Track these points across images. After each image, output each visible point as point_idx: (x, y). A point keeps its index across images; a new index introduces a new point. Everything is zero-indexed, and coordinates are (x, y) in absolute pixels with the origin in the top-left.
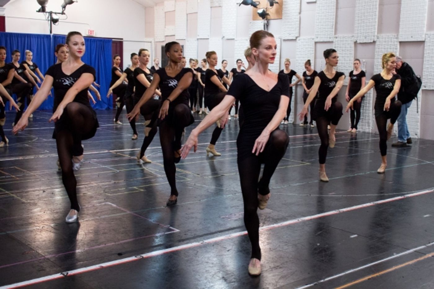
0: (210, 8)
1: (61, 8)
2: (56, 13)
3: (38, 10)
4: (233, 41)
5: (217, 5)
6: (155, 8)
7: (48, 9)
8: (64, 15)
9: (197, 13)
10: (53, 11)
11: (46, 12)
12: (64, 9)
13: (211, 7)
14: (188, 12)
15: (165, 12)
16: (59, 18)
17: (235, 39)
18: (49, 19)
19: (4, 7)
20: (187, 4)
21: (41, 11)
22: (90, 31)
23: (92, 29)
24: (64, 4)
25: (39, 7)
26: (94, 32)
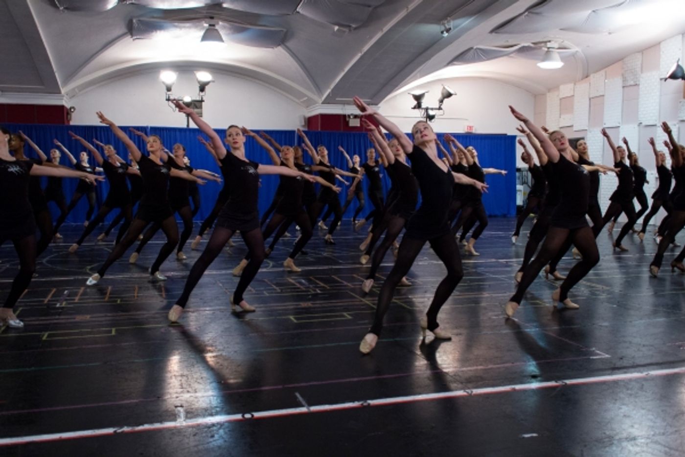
1: (438, 103)
2: (432, 109)
3: (413, 107)
6: (548, 95)
7: (424, 105)
8: (441, 111)
9: (603, 96)
10: (430, 107)
11: (422, 109)
12: (441, 104)
14: (591, 96)
15: (561, 99)
16: (436, 114)
18: (425, 115)
19: (379, 105)
20: (590, 85)
21: (417, 107)
22: (469, 128)
23: (471, 125)
24: (442, 98)
25: (415, 103)
26: (474, 128)
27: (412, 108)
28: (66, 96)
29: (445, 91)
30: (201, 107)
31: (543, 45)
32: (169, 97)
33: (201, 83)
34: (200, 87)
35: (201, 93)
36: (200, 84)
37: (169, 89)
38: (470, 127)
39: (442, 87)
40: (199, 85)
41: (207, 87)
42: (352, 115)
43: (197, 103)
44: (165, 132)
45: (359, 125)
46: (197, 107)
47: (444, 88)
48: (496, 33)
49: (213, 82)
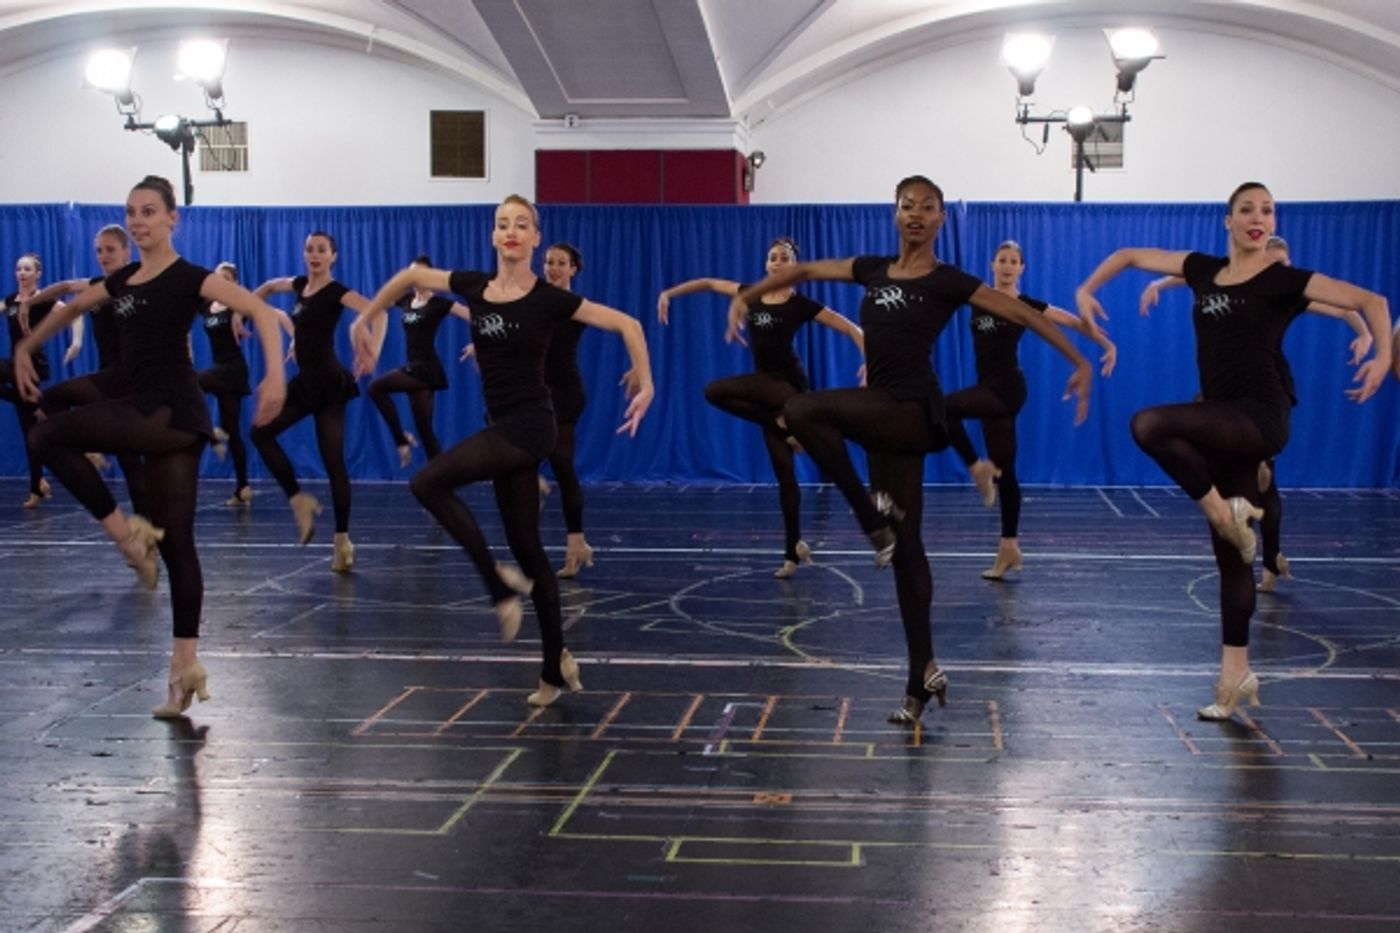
28: (742, 122)
30: (1119, 138)
32: (1026, 112)
33: (1123, 64)
34: (1119, 77)
35: (1121, 93)
36: (1118, 66)
37: (1026, 89)
40: (1117, 71)
41: (1140, 76)
43: (1106, 126)
44: (1009, 216)
46: (1106, 139)
49: (1162, 58)
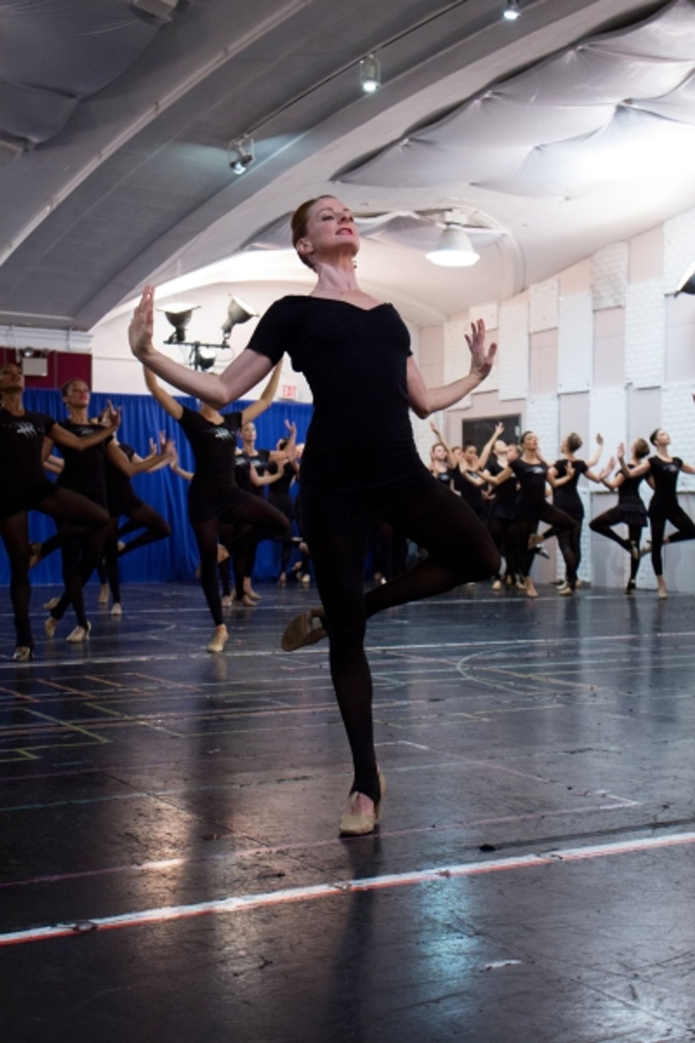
0: (591, 314)
1: (222, 332)
2: (208, 346)
3: (167, 339)
4: (655, 392)
5: (610, 303)
6: (447, 326)
7: (189, 337)
8: (226, 350)
9: (556, 328)
10: (203, 341)
11: (187, 344)
12: (227, 335)
13: (595, 311)
14: (532, 330)
16: (217, 355)
17: (663, 386)
18: (193, 359)
19: (91, 332)
20: (529, 308)
21: (175, 340)
22: (286, 389)
23: (292, 384)
24: (229, 322)
25: (172, 330)
26: (297, 391)
27: (165, 342)
29: (234, 309)
31: (436, 217)
38: (289, 388)
39: (229, 300)
42: (29, 349)
45: (44, 374)
47: (233, 302)
48: (343, 181)
